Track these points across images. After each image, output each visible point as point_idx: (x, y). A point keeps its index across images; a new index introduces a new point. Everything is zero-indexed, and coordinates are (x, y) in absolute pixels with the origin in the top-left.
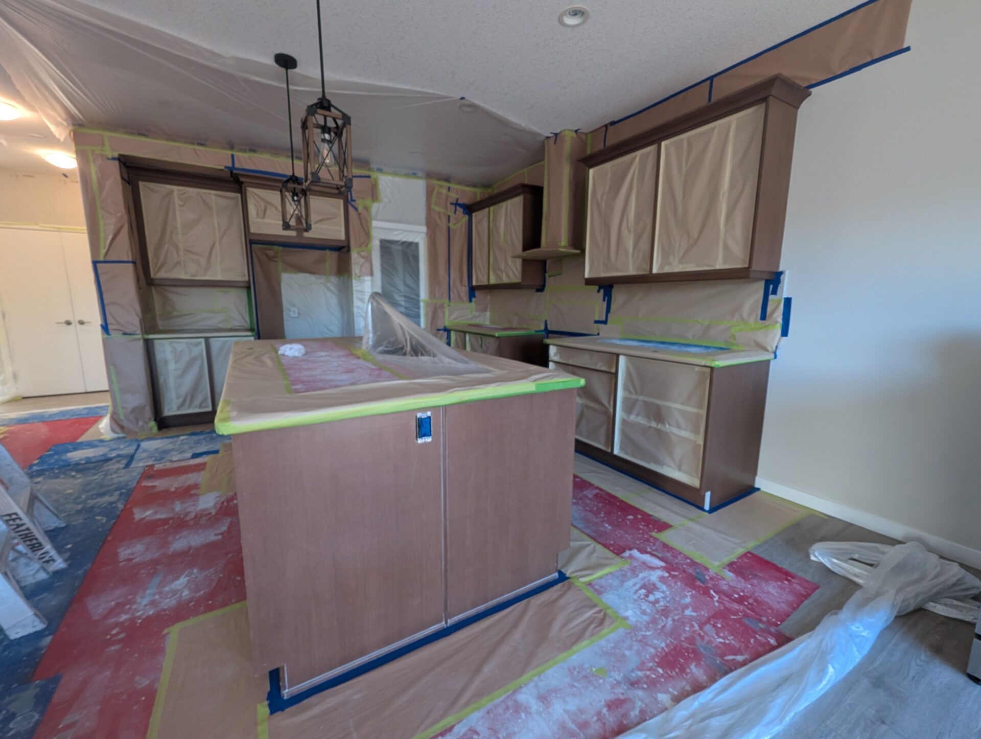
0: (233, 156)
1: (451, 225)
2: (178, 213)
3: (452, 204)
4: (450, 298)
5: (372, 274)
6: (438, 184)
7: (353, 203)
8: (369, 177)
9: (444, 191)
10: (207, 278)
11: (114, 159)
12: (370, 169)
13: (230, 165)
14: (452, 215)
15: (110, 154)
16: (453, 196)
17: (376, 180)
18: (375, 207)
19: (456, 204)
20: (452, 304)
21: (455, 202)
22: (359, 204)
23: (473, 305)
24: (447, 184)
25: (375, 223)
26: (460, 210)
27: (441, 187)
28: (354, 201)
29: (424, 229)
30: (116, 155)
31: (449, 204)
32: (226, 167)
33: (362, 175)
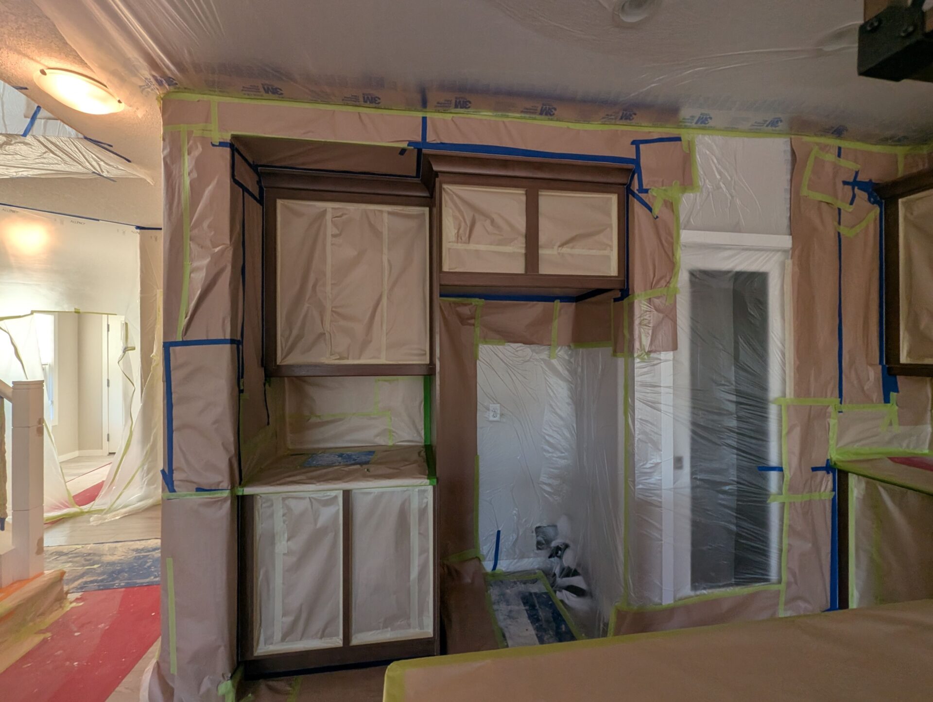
0: (424, 119)
1: (843, 230)
2: (329, 248)
3: (845, 183)
4: (841, 396)
5: (675, 348)
6: (817, 144)
7: (643, 196)
8: (678, 139)
9: (830, 157)
10: (365, 360)
11: (222, 144)
12: (679, 125)
13: (419, 139)
14: (847, 208)
15: (217, 138)
16: (849, 165)
17: (690, 144)
18: (687, 202)
19: (855, 183)
20: (845, 407)
21: (851, 180)
22: (657, 196)
23: (892, 408)
24: (833, 142)
25: (686, 236)
26: (862, 196)
27: (824, 148)
28: (646, 191)
29: (787, 241)
30: (227, 138)
31: (840, 185)
32: (411, 143)
33: (664, 136)
